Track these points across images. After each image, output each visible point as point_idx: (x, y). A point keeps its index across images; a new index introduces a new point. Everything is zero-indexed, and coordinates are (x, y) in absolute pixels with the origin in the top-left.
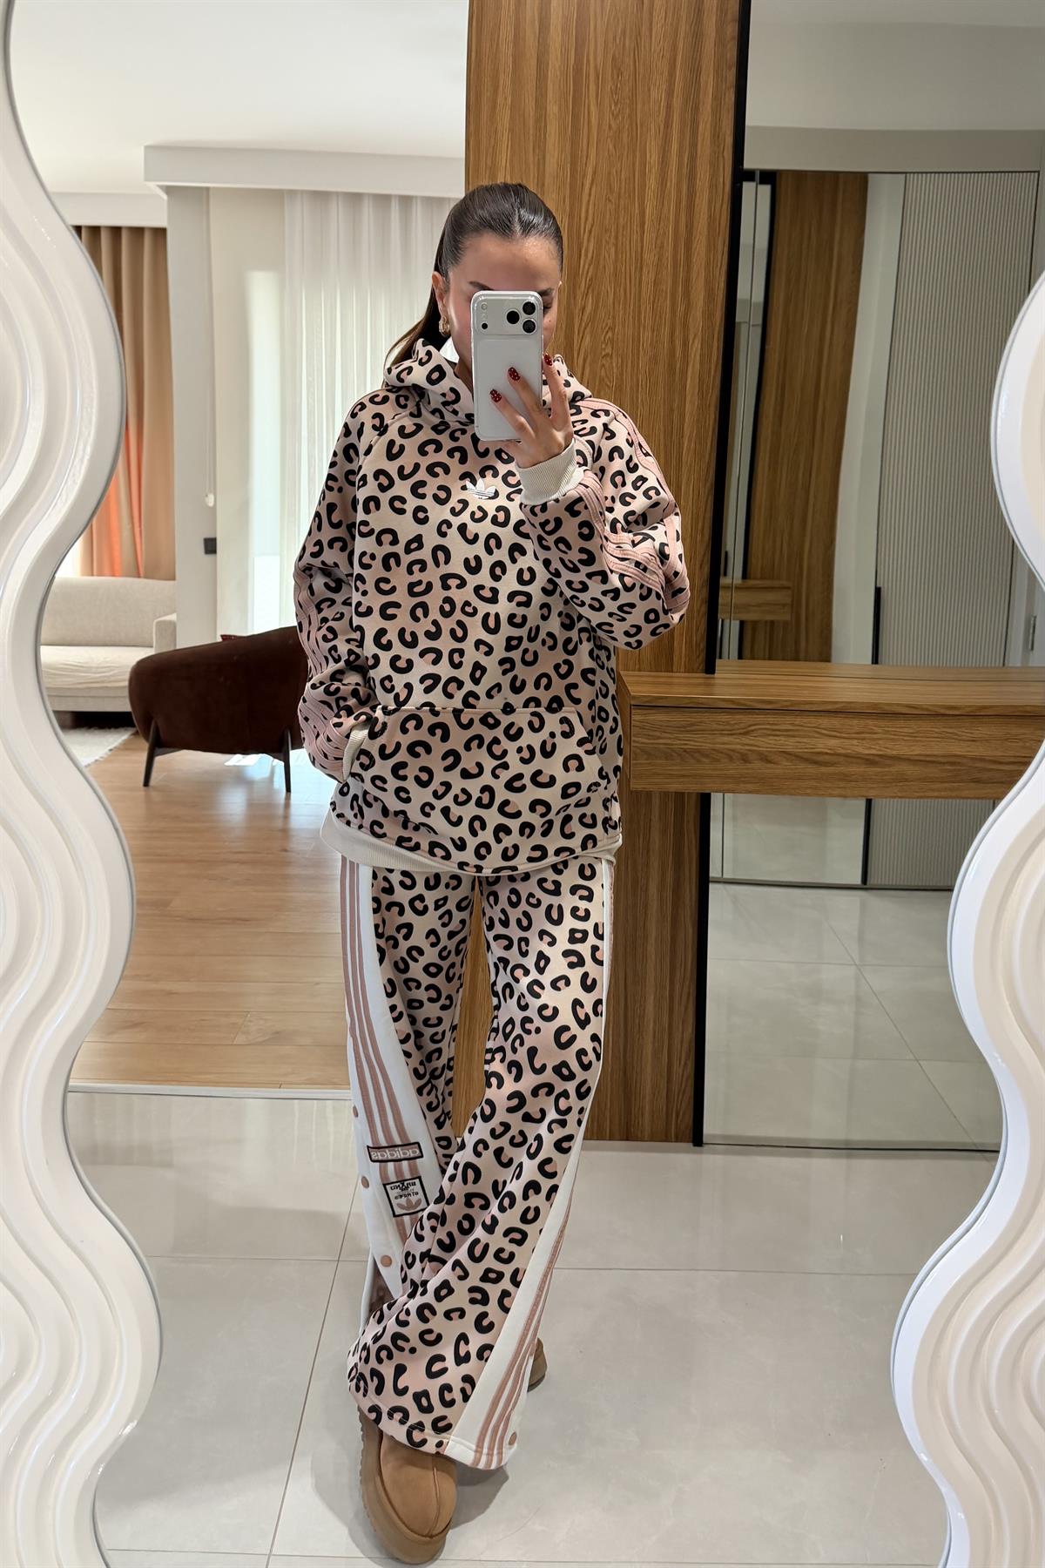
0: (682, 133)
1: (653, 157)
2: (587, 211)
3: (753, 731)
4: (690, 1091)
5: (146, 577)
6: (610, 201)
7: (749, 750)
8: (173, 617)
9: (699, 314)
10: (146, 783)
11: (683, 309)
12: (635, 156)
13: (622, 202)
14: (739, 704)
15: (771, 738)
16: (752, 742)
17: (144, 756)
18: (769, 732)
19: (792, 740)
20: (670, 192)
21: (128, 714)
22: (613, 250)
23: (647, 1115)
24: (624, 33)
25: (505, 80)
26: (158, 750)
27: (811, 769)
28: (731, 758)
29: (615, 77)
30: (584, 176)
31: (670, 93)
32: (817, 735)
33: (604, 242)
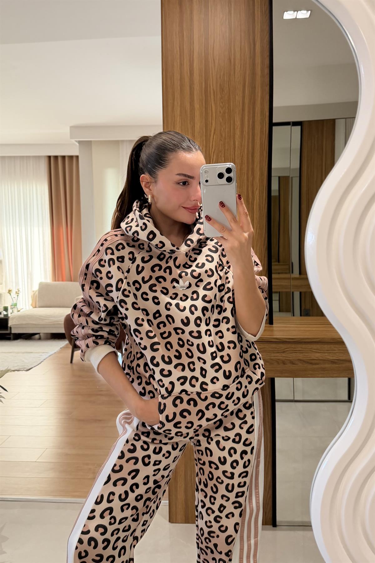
0: (249, 112)
1: (238, 123)
2: (212, 145)
3: (287, 351)
6: (222, 140)
7: (285, 359)
9: (257, 181)
11: (251, 179)
12: (231, 123)
13: (226, 140)
14: (280, 340)
15: (294, 354)
16: (287, 356)
18: (293, 352)
19: (301, 354)
20: (245, 135)
24: (224, 75)
25: (177, 95)
27: (310, 366)
28: (278, 363)
29: (221, 93)
30: (211, 131)
31: (244, 97)
32: (311, 352)
33: (219, 156)
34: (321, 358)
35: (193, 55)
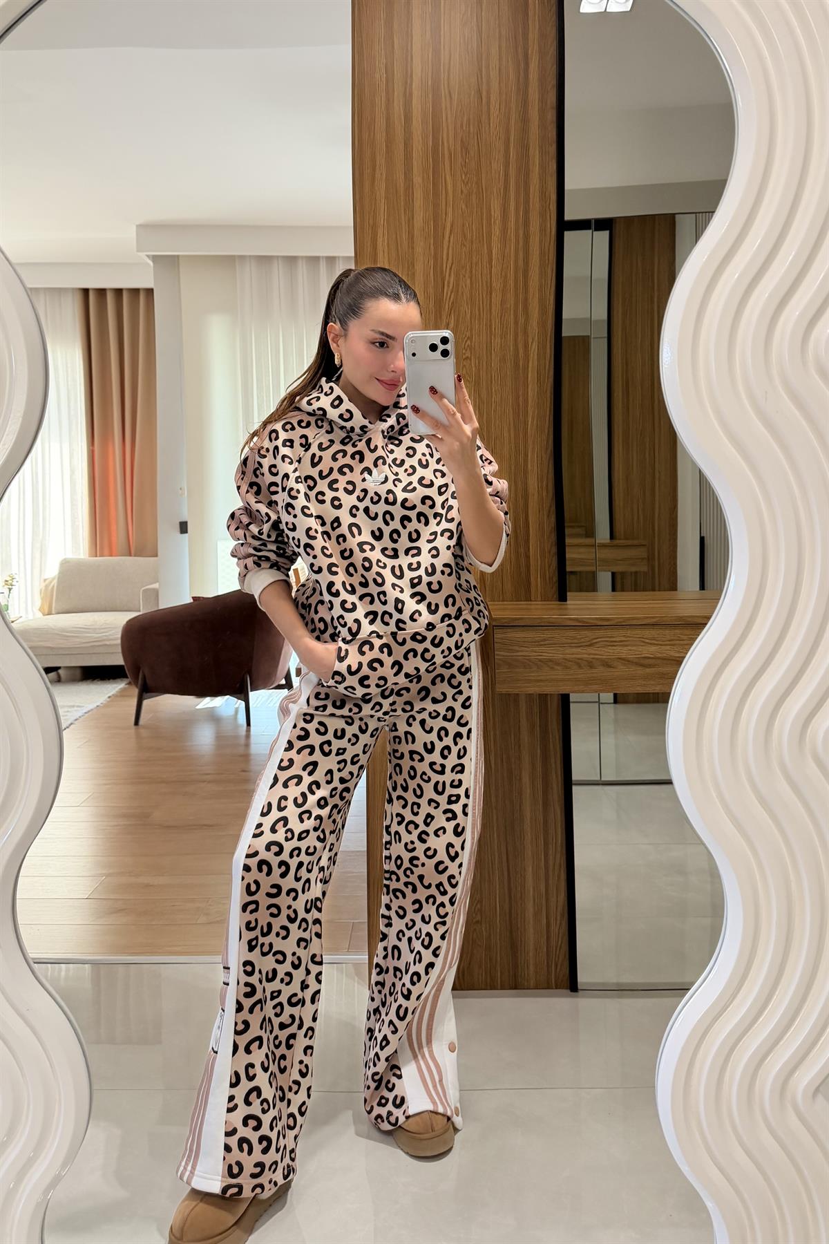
1: (497, 214)
2: (447, 254)
3: (596, 643)
4: (565, 947)
5: (135, 556)
6: (465, 245)
7: (594, 659)
8: (156, 586)
9: (535, 324)
10: (137, 723)
11: (523, 321)
12: (482, 212)
13: (474, 246)
14: (584, 622)
15: (610, 648)
16: (597, 652)
17: (134, 701)
18: (608, 644)
19: (625, 648)
20: (510, 236)
21: (121, 667)
22: (468, 282)
23: (532, 968)
24: (469, 120)
25: (381, 160)
26: (145, 695)
27: (640, 671)
28: (580, 667)
29: (464, 154)
30: (444, 228)
31: (507, 165)
32: (642, 644)
33: (461, 276)
34: (659, 655)
35: (411, 85)
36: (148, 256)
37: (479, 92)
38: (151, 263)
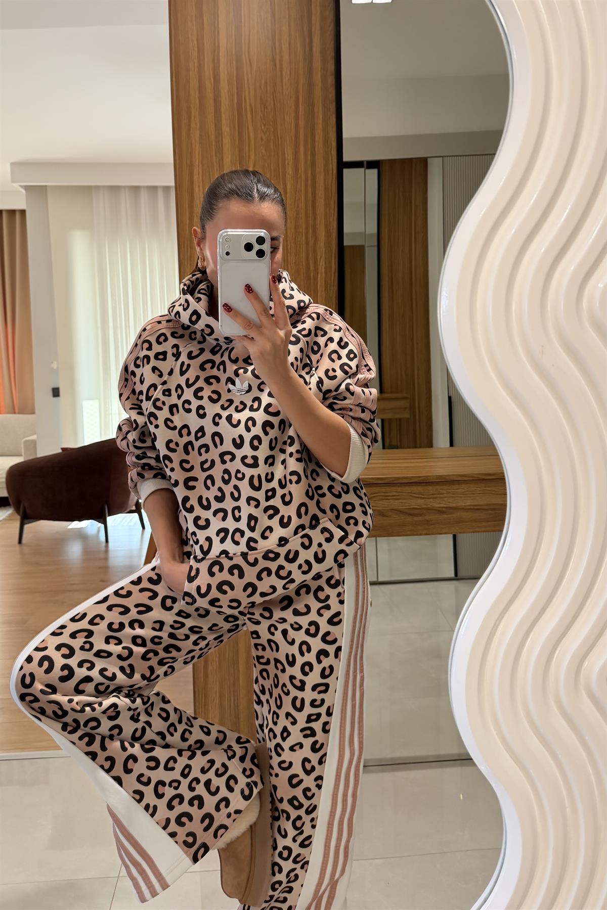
0: (306, 141)
1: (289, 156)
9: (322, 244)
11: (313, 241)
12: (278, 155)
15: (385, 501)
18: (384, 498)
19: (397, 501)
20: (301, 175)
24: (266, 83)
25: (195, 112)
27: (409, 519)
29: (263, 110)
31: (297, 117)
32: (411, 498)
34: (425, 506)
35: (218, 53)
36: (21, 186)
37: (274, 60)
38: (24, 191)
